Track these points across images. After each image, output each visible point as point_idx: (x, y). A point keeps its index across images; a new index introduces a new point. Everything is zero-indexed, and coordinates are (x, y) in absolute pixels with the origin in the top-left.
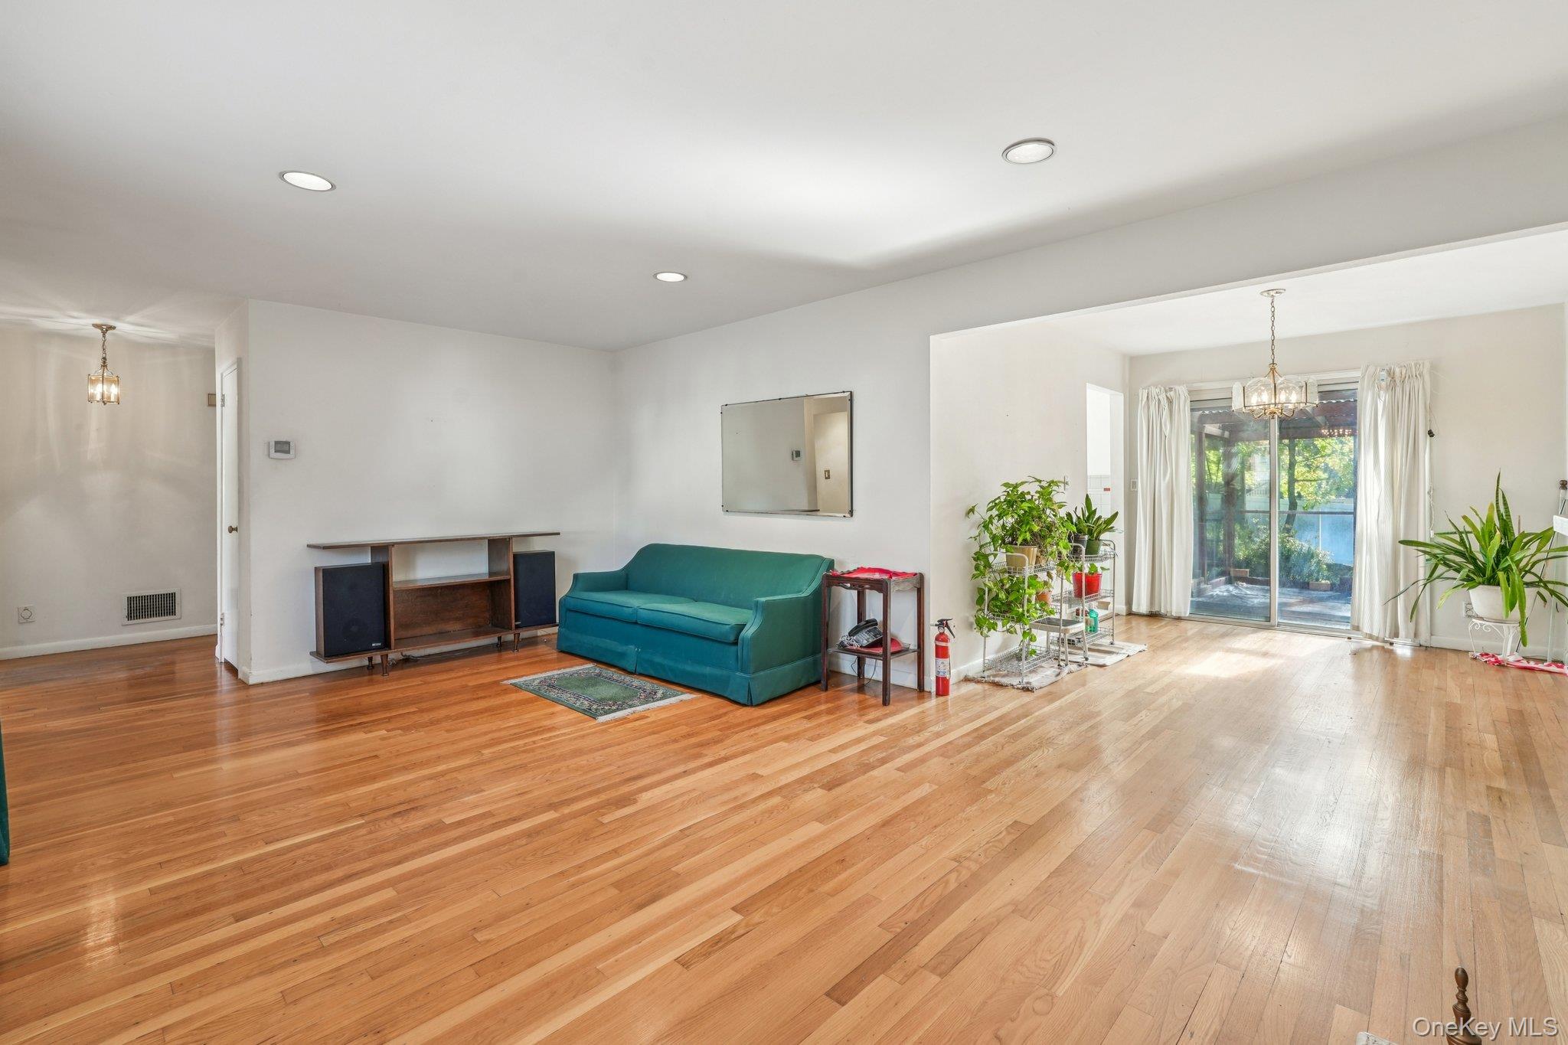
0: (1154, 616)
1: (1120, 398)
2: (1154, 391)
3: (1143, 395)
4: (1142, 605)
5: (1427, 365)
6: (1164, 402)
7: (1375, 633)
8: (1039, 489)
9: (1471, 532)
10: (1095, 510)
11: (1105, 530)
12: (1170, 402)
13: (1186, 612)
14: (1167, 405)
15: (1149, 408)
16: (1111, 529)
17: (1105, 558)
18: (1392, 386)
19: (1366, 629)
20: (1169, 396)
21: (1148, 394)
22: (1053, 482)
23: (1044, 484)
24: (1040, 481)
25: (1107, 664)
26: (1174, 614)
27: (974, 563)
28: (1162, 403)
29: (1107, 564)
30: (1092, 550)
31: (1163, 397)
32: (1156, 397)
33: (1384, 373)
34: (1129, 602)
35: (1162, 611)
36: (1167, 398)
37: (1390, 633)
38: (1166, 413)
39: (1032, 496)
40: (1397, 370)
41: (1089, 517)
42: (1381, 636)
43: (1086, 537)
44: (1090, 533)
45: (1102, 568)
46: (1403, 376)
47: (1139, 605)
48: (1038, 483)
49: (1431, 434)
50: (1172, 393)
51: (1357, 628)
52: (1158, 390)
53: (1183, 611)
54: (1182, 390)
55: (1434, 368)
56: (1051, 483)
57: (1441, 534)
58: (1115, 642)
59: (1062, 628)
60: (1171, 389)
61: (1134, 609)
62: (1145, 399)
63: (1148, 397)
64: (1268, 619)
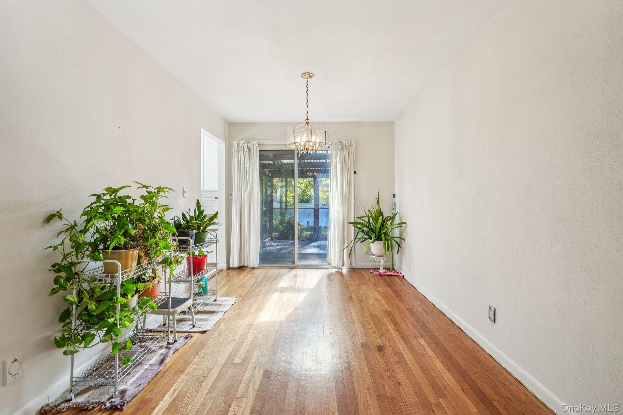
0: (241, 268)
1: (223, 145)
2: (241, 142)
3: (235, 144)
4: (235, 263)
5: (355, 141)
6: (246, 149)
7: (336, 266)
8: (145, 194)
9: (370, 217)
10: (203, 210)
11: (209, 224)
12: (249, 149)
13: (257, 265)
14: (247, 151)
15: (238, 152)
16: (214, 224)
17: (210, 243)
18: (342, 150)
19: (333, 264)
20: (248, 145)
21: (238, 144)
22: (160, 188)
23: (153, 190)
24: (147, 187)
25: (208, 329)
26: (251, 266)
27: (54, 275)
28: (245, 149)
29: (212, 247)
30: (199, 240)
31: (245, 146)
32: (242, 146)
33: (340, 144)
34: (228, 261)
35: (246, 265)
36: (248, 147)
37: (342, 265)
38: (247, 155)
39: (134, 200)
40: (344, 142)
41: (199, 215)
42: (338, 267)
43: (195, 232)
44: (198, 228)
45: (208, 252)
46: (346, 146)
47: (233, 263)
48: (145, 189)
49: (355, 173)
50: (250, 145)
51: (329, 264)
52: (243, 142)
53: (255, 265)
54: (255, 143)
55: (356, 143)
56: (159, 189)
57: (359, 217)
58: (218, 298)
59: (171, 310)
60: (249, 142)
61: (231, 266)
62: (236, 147)
63: (238, 146)
64: (293, 263)
